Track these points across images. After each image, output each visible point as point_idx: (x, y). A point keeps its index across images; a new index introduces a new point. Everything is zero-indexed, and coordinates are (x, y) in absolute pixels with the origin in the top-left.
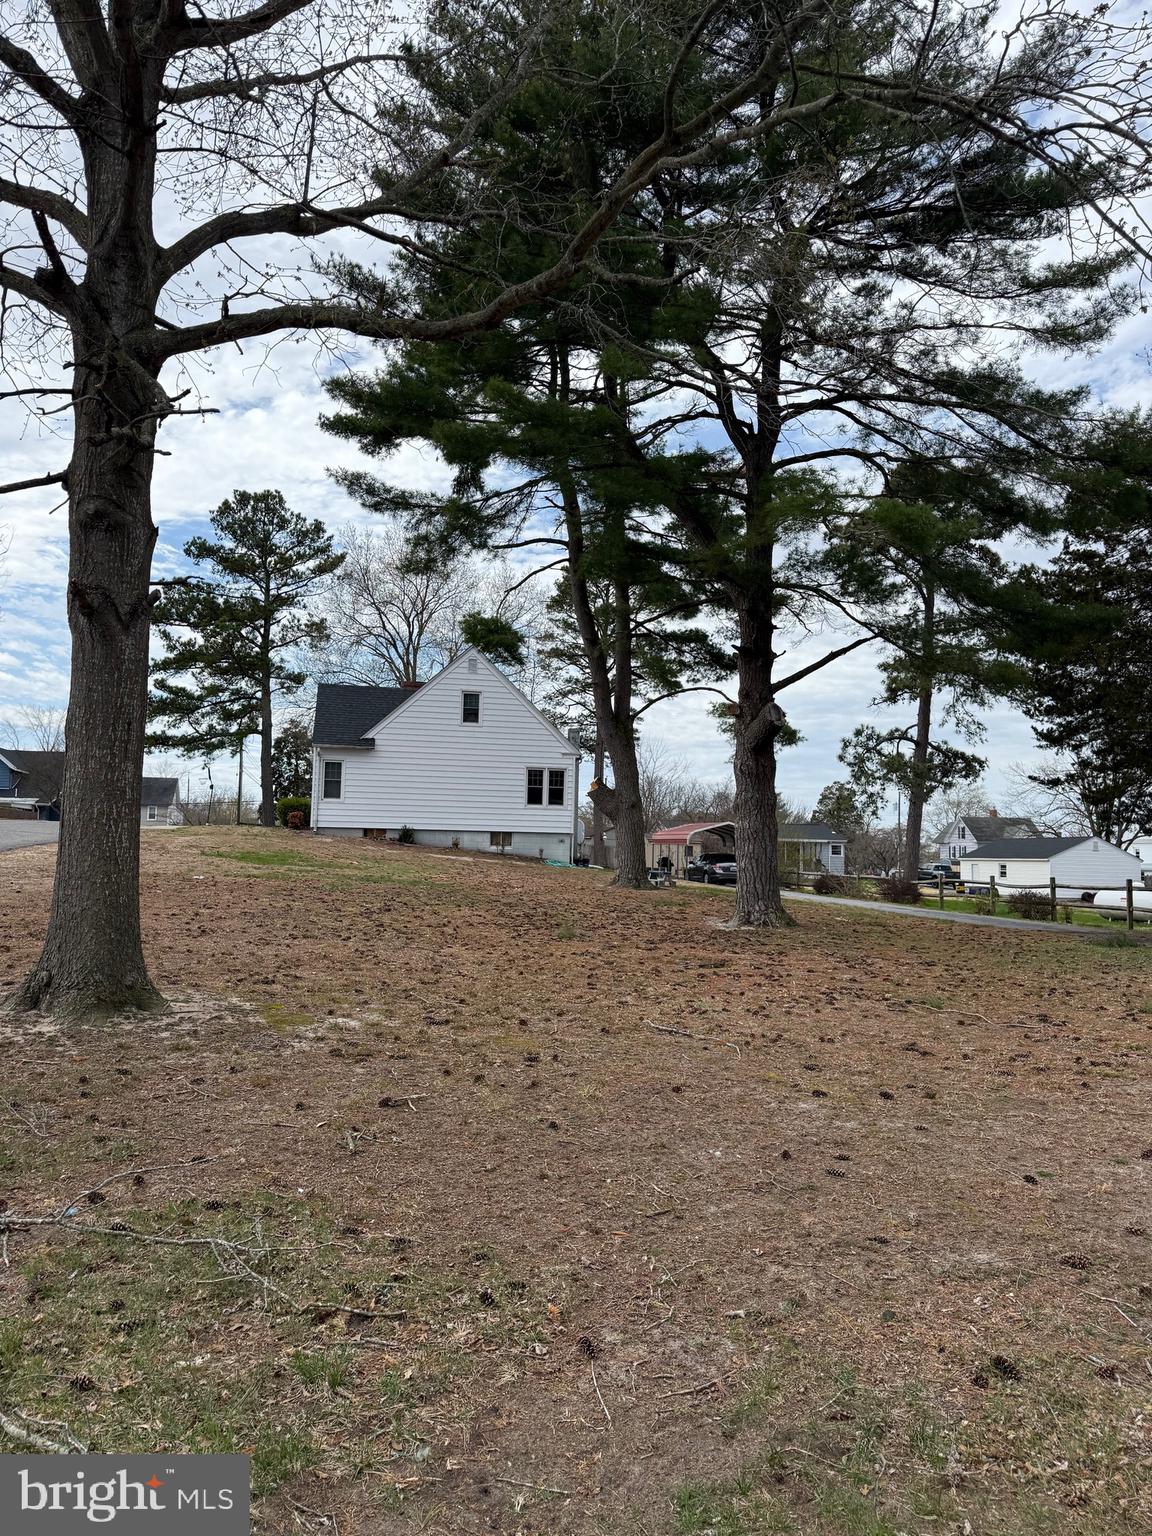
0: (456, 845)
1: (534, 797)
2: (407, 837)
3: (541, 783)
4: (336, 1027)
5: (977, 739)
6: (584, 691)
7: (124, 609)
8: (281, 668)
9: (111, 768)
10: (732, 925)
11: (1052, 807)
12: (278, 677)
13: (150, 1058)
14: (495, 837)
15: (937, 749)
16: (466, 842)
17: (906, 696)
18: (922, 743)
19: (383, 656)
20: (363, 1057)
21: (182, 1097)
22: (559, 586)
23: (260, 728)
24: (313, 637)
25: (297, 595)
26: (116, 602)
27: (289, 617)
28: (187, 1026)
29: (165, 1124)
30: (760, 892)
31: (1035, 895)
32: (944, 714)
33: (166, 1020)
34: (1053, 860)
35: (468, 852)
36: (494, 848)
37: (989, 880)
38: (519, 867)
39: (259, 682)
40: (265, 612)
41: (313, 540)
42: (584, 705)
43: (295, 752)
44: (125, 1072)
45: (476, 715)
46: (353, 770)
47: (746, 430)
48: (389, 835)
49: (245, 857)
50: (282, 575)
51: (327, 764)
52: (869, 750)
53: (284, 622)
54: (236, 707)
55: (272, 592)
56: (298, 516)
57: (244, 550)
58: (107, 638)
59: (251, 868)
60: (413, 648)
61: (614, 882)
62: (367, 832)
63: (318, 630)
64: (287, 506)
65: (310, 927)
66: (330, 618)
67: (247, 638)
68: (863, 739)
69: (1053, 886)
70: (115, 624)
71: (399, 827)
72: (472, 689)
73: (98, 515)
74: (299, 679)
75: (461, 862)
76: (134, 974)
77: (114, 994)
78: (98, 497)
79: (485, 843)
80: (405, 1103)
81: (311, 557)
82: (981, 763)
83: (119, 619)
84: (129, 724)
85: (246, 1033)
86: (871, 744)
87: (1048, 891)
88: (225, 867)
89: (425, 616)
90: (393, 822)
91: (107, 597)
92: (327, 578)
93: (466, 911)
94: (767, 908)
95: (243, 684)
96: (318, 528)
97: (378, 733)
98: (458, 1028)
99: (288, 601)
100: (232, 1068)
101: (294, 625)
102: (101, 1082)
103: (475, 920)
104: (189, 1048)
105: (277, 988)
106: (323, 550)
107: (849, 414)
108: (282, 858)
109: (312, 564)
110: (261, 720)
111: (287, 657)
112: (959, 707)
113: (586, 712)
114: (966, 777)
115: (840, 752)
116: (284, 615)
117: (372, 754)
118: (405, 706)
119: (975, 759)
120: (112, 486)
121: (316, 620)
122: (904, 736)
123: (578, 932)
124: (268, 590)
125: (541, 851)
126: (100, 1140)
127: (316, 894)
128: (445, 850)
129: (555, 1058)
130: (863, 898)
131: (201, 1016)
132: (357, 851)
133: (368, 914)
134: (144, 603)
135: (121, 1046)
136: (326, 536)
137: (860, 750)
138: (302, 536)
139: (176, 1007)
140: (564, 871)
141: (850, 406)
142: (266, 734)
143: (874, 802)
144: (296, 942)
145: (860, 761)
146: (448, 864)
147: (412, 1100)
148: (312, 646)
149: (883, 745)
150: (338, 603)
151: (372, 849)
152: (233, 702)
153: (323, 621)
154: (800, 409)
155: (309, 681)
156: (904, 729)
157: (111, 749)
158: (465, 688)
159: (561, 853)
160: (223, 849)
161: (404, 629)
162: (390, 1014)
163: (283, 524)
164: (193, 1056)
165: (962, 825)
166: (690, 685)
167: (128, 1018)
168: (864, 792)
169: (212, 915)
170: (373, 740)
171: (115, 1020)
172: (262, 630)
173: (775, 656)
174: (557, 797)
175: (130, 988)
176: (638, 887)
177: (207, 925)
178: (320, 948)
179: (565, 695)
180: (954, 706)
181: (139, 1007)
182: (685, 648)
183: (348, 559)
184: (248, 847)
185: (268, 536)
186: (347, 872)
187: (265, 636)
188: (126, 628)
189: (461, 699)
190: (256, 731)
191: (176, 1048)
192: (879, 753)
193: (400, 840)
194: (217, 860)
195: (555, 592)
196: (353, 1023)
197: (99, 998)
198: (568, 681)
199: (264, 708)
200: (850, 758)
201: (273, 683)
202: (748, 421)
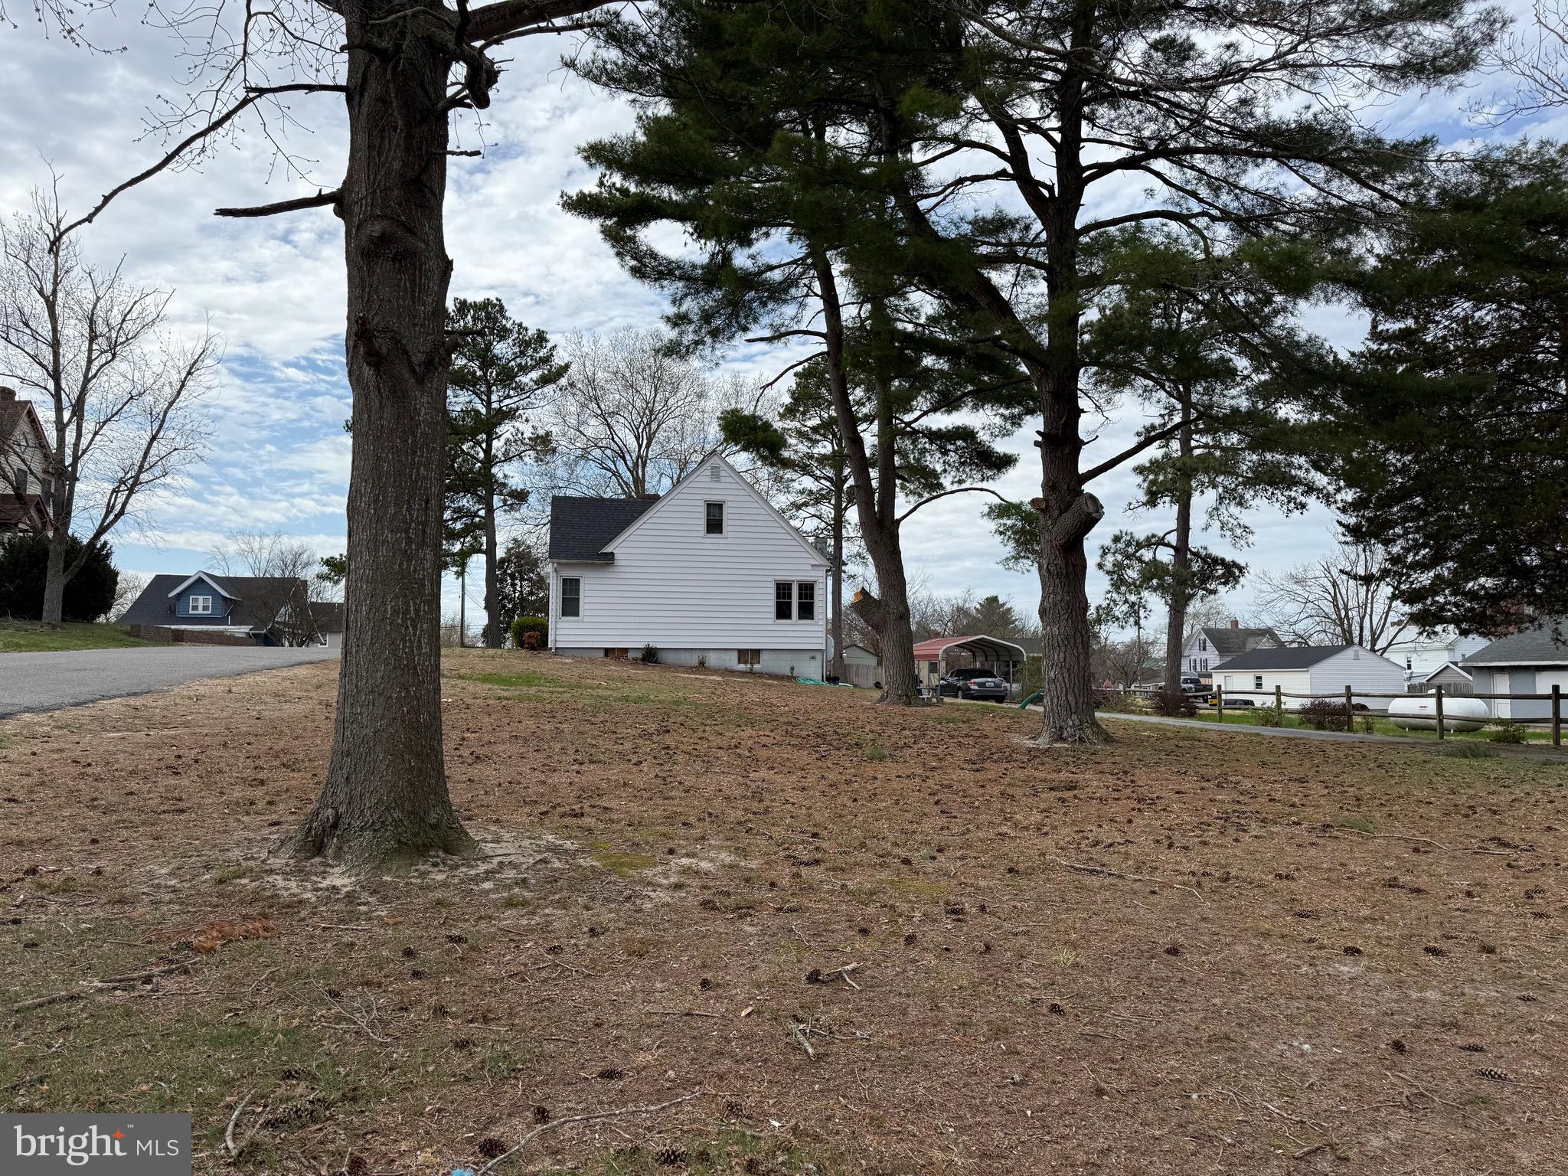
0: (702, 663)
1: (783, 612)
2: (650, 656)
3: (790, 597)
4: (686, 871)
5: (1243, 542)
6: (817, 501)
7: (418, 358)
8: (504, 485)
9: (407, 556)
10: (1043, 742)
11: (1302, 616)
12: (501, 494)
13: (481, 918)
14: (744, 655)
15: (1197, 554)
16: (713, 660)
17: (1167, 499)
18: (1181, 548)
19: (609, 470)
20: (744, 911)
21: (544, 974)
22: (793, 394)
23: (484, 547)
24: (537, 452)
25: (518, 409)
26: (409, 348)
27: (512, 430)
28: (511, 874)
29: (538, 1015)
30: (1073, 704)
31: (1329, 705)
32: (1207, 517)
33: (483, 867)
34: (1314, 669)
35: (716, 671)
36: (742, 667)
37: (1274, 690)
38: (770, 685)
39: (480, 500)
40: (487, 424)
41: (535, 350)
42: (819, 517)
43: (520, 572)
44: (458, 940)
45: (721, 525)
46: (592, 587)
47: (1046, 193)
48: (631, 655)
49: (487, 679)
50: (505, 387)
51: (565, 581)
52: (1128, 557)
53: (508, 435)
54: (459, 526)
55: (495, 405)
56: (520, 325)
57: (464, 361)
58: (398, 395)
59: (499, 690)
60: (642, 461)
61: (882, 700)
62: (607, 651)
63: (543, 444)
64: (508, 314)
65: (593, 751)
66: (555, 430)
67: (468, 454)
68: (1121, 545)
69: (1349, 694)
70: (407, 376)
71: (642, 646)
72: (715, 498)
73: (384, 239)
74: (521, 496)
75: (711, 681)
76: (439, 810)
77: (416, 835)
78: (383, 217)
79: (732, 662)
80: (839, 976)
81: (533, 368)
82: (1241, 569)
83: (413, 371)
84: (427, 502)
85: (582, 880)
86: (1131, 550)
87: (1344, 700)
88: (471, 688)
89: (654, 426)
90: (636, 641)
91: (397, 342)
92: (549, 389)
93: (749, 731)
94: (1082, 723)
95: (466, 502)
96: (541, 338)
97: (619, 547)
98: (834, 869)
99: (510, 415)
100: (592, 930)
101: (518, 439)
102: (430, 955)
103: (764, 740)
104: (524, 903)
105: (588, 821)
106: (546, 360)
107: (1158, 175)
108: (529, 680)
109: (535, 375)
110: (484, 539)
111: (513, 474)
112: (1223, 509)
113: (823, 525)
114: (1225, 583)
115: (1098, 560)
116: (506, 430)
117: (611, 569)
118: (645, 518)
119: (1235, 564)
120: (400, 204)
121: (541, 432)
122: (1161, 542)
123: (886, 752)
124: (489, 403)
125: (792, 669)
126: (462, 1045)
127: (580, 715)
128: (691, 669)
129: (983, 908)
130: (1133, 712)
131: (523, 860)
132: (601, 671)
133: (646, 735)
134: (442, 351)
135: (440, 903)
136: (549, 345)
137: (1119, 557)
138: (524, 345)
139: (488, 848)
140: (818, 689)
141: (1160, 165)
142: (490, 552)
143: (1137, 613)
144: (584, 768)
145: (1119, 567)
146: (698, 684)
147: (847, 972)
148: (537, 459)
149: (1143, 551)
150: (561, 414)
151: (614, 669)
152: (455, 520)
153: (548, 434)
154: (1103, 169)
155: (532, 499)
156: (1161, 535)
157: (407, 532)
158: (708, 497)
159: (813, 671)
160: (463, 671)
161: (632, 443)
162: (742, 852)
163: (503, 334)
164: (534, 913)
165: (1203, 636)
166: (956, 487)
167: (435, 865)
168: (1126, 601)
169: (479, 739)
170: (612, 554)
171: (422, 868)
172: (484, 445)
173: (1083, 443)
174: (807, 611)
175: (435, 827)
176: (909, 704)
177: (479, 751)
178: (615, 773)
179: (798, 507)
180: (1217, 509)
181: (447, 851)
182: (951, 447)
183: (573, 366)
184: (489, 669)
185: (489, 347)
186: (600, 692)
187: (487, 451)
188: (421, 381)
189: (703, 509)
190: (480, 551)
191: (510, 904)
192: (1140, 560)
193: (644, 659)
194: (459, 682)
195: (787, 400)
196: (705, 865)
197: (399, 842)
198: (802, 492)
199: (488, 526)
200: (1109, 566)
201: (497, 500)
202: (1048, 183)
